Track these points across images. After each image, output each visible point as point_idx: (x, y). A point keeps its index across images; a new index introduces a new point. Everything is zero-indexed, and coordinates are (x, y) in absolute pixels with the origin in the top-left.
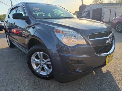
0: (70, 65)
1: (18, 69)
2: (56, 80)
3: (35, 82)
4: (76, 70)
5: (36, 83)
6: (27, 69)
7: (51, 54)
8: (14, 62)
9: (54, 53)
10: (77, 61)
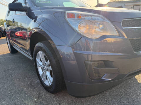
0: (93, 69)
1: (17, 79)
2: (69, 94)
3: (39, 96)
4: (102, 78)
5: (41, 98)
6: (30, 79)
7: (62, 56)
8: (14, 70)
9: (67, 55)
10: (103, 62)
